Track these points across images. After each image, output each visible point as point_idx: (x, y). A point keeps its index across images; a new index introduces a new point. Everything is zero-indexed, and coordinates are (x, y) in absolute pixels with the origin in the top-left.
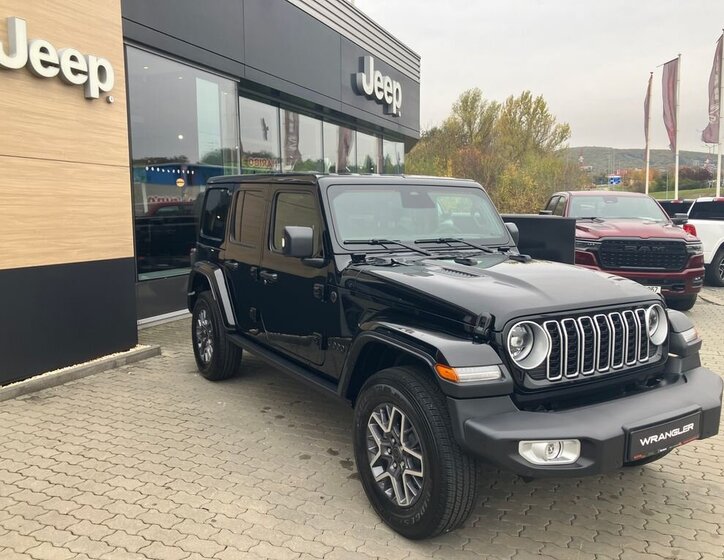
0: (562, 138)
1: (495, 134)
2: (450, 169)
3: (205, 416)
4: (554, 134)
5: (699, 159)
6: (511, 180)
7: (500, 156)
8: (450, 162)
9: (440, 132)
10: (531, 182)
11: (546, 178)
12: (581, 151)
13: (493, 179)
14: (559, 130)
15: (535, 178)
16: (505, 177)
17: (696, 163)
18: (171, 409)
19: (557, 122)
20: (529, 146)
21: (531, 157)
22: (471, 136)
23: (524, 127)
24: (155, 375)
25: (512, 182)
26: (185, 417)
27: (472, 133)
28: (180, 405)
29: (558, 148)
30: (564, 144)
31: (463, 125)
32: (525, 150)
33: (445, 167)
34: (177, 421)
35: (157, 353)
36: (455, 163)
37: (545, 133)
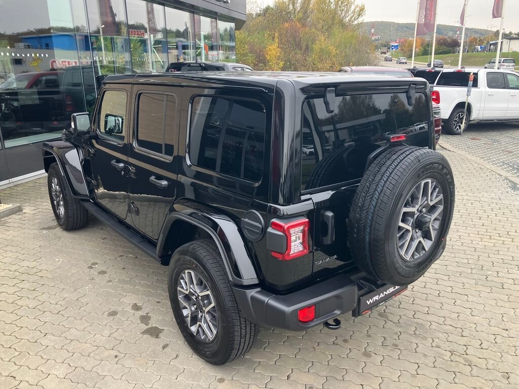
0: (359, 15)
1: (312, 12)
2: (277, 40)
3: (40, 274)
4: (354, 12)
5: (453, 31)
6: (321, 49)
7: (313, 30)
8: (277, 35)
9: (272, 9)
10: (334, 51)
11: (346, 46)
12: (373, 25)
13: (307, 47)
14: (358, 9)
15: (337, 47)
16: (316, 47)
17: (451, 34)
18: (13, 268)
19: (356, 3)
20: (336, 21)
21: (336, 30)
22: (295, 13)
23: (333, 6)
24: (11, 232)
25: (322, 50)
26: (24, 277)
27: (295, 11)
28: (22, 264)
29: (356, 22)
30: (360, 20)
31: (289, 4)
32: (333, 24)
33: (273, 38)
34: (15, 281)
35: (19, 210)
36: (280, 35)
37: (347, 11)
